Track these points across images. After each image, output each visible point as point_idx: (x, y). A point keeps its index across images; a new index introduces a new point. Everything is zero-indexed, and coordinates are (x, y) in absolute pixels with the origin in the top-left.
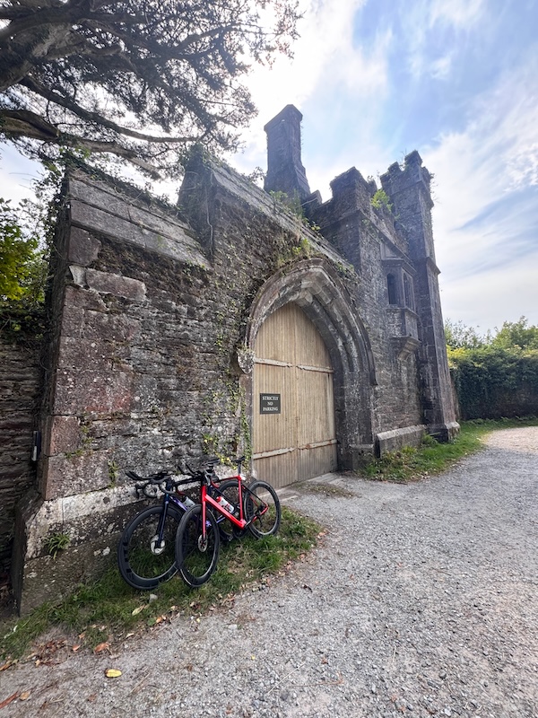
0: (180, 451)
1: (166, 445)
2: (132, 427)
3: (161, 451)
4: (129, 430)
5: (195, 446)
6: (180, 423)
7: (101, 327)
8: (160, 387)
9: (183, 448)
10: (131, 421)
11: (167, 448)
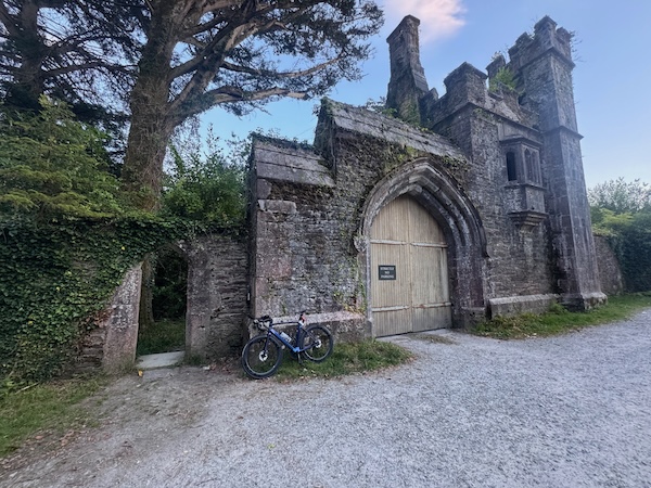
0: (319, 300)
1: (311, 296)
2: (293, 284)
3: (308, 299)
4: (291, 286)
5: (328, 298)
6: (319, 284)
7: (275, 231)
8: (306, 262)
9: (321, 298)
10: (292, 281)
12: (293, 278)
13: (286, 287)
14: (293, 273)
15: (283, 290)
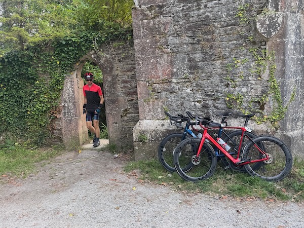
0: (207, 104)
2: (174, 87)
3: (193, 103)
4: (172, 89)
5: (219, 102)
6: (206, 85)
7: (150, 28)
9: (210, 103)
10: (173, 84)
11: (198, 101)
12: (174, 80)
13: (167, 90)
14: (173, 74)
15: (163, 94)
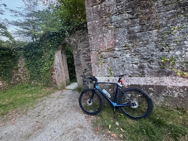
0: (143, 65)
1: (134, 62)
3: (131, 65)
4: (115, 55)
5: (153, 63)
6: (142, 51)
7: (98, 12)
8: (129, 33)
9: (146, 64)
11: (135, 64)
12: (117, 49)
13: (111, 56)
14: (116, 44)
15: (109, 59)
